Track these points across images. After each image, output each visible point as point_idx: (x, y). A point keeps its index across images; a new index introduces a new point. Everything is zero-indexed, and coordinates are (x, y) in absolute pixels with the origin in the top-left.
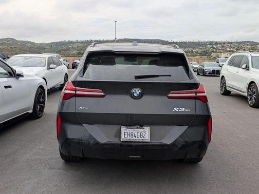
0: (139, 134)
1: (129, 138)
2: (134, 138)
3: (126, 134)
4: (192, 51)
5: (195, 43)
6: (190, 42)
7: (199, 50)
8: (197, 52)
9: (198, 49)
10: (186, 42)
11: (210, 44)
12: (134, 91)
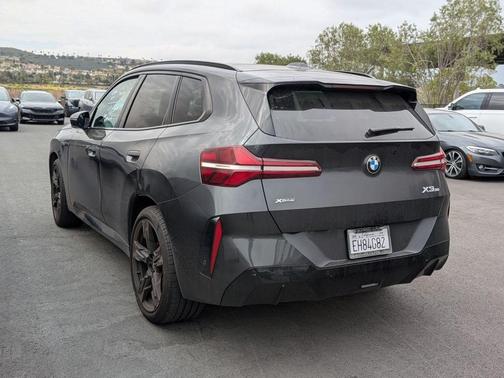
0: (375, 242)
1: (360, 251)
2: (369, 250)
3: (355, 243)
4: (88, 77)
5: (93, 59)
6: (82, 57)
7: (103, 75)
8: (98, 78)
9: (100, 72)
10: (72, 58)
11: (122, 64)
12: (370, 160)
